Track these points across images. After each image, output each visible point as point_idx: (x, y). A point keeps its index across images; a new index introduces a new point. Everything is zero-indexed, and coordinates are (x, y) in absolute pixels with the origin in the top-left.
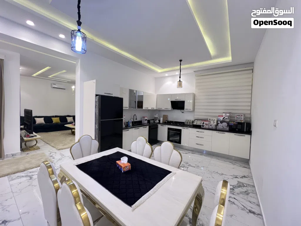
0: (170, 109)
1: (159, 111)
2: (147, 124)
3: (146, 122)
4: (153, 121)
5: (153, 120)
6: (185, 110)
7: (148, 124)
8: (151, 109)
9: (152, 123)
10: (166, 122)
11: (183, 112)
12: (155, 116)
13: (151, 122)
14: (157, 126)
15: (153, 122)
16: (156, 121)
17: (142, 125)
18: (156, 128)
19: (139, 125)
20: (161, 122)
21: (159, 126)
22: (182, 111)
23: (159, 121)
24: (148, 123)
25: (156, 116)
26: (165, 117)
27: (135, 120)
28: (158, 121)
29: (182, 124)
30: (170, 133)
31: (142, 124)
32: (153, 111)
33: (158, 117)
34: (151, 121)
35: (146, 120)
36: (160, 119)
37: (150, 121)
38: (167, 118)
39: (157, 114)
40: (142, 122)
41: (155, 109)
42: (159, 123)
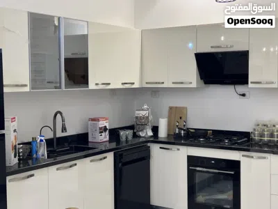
0: (194, 85)
1: (151, 92)
2: (109, 146)
3: (105, 137)
4: (129, 133)
5: (131, 128)
6: (250, 85)
7: (114, 145)
8: (122, 87)
9: (127, 141)
10: (180, 133)
11: (244, 95)
12: (137, 112)
13: (123, 139)
14: (148, 150)
15: (130, 138)
16: (142, 130)
17: (91, 152)
18: (145, 158)
19: (78, 150)
20: (163, 133)
21: (155, 149)
22: (241, 89)
23: (155, 129)
24: (111, 140)
25: (142, 113)
26: (177, 114)
27: (60, 134)
28: (150, 133)
29: (242, 140)
30: (197, 175)
31: (90, 145)
32: (129, 94)
33: (150, 118)
34: (122, 133)
35: (105, 129)
36: (158, 122)
37: (118, 135)
38: (183, 119)
39: (145, 107)
40: (90, 140)
41: (136, 86)
42: (155, 138)
